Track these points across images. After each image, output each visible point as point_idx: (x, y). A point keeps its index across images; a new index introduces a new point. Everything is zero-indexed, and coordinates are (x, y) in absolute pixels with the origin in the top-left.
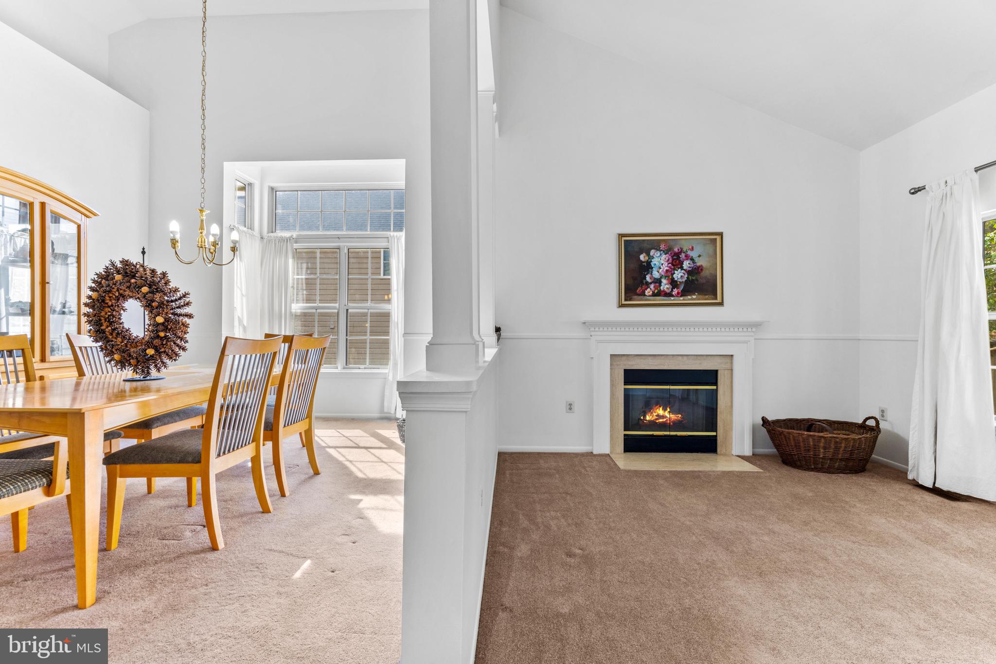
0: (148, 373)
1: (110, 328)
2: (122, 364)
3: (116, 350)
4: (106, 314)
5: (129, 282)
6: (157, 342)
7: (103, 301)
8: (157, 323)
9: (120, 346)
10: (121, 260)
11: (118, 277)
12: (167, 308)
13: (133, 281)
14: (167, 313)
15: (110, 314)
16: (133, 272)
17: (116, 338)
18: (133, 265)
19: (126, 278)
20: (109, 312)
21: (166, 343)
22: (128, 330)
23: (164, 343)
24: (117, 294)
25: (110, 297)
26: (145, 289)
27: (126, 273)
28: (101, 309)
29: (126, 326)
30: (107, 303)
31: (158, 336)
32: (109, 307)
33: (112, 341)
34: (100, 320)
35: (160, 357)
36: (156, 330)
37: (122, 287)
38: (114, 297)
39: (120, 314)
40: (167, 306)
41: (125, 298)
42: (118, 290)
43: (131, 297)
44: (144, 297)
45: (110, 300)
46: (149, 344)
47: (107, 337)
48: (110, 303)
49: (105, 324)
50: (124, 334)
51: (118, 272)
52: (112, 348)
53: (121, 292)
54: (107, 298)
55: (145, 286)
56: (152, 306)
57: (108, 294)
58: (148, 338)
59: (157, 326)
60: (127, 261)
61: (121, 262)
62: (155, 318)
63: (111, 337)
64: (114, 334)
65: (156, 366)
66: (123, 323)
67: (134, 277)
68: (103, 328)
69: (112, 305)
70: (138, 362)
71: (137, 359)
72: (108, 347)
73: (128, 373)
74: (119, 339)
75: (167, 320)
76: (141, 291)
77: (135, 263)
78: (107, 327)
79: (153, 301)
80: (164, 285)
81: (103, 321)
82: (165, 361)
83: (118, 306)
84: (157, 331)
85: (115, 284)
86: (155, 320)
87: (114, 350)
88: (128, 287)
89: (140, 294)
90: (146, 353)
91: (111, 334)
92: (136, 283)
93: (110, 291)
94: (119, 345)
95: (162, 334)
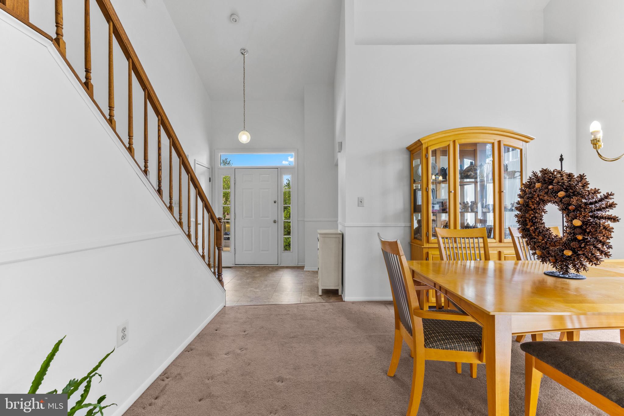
0: (567, 272)
1: (533, 228)
2: (544, 258)
3: (538, 247)
4: (530, 216)
5: (547, 188)
6: (574, 244)
7: (528, 205)
8: (574, 226)
9: (540, 244)
10: (541, 170)
11: (538, 185)
12: (585, 211)
13: (550, 187)
14: (585, 216)
15: (533, 216)
16: (550, 179)
17: (538, 236)
18: (551, 173)
19: (545, 185)
20: (532, 214)
21: (585, 246)
22: (548, 230)
23: (583, 245)
24: (538, 200)
25: (533, 202)
26: (561, 194)
27: (545, 180)
28: (526, 211)
29: (547, 226)
30: (531, 207)
31: (575, 239)
32: (532, 210)
33: (535, 238)
34: (526, 221)
35: (578, 259)
36: (573, 233)
37: (541, 193)
38: (536, 202)
39: (542, 216)
40: (585, 209)
41: (545, 202)
42: (538, 196)
43: (550, 201)
44: (561, 201)
45: (533, 205)
46: (566, 245)
47: (531, 235)
48: (533, 207)
49: (530, 224)
50: (545, 233)
51: (538, 181)
52: (535, 244)
53: (541, 197)
54: (530, 203)
55: (562, 190)
56: (568, 209)
57: (531, 200)
58: (565, 239)
59: (574, 229)
60: (545, 170)
61: (541, 172)
62: (571, 221)
63: (534, 235)
64: (537, 233)
65: (574, 266)
66: (544, 223)
67: (551, 183)
68: (528, 227)
69: (534, 209)
70: (557, 260)
71: (555, 257)
72: (532, 244)
73: (549, 267)
74: (541, 237)
75: (585, 223)
76: (557, 196)
77: (552, 171)
78: (531, 226)
79: (569, 204)
80: (581, 187)
81: (528, 221)
82: (584, 263)
83: (539, 209)
84: (575, 234)
85: (535, 192)
86: (572, 223)
87: (536, 247)
88: (547, 193)
89: (557, 199)
90: (563, 253)
91: (534, 233)
92: (553, 188)
93: (532, 198)
94: (540, 242)
95: (580, 237)
